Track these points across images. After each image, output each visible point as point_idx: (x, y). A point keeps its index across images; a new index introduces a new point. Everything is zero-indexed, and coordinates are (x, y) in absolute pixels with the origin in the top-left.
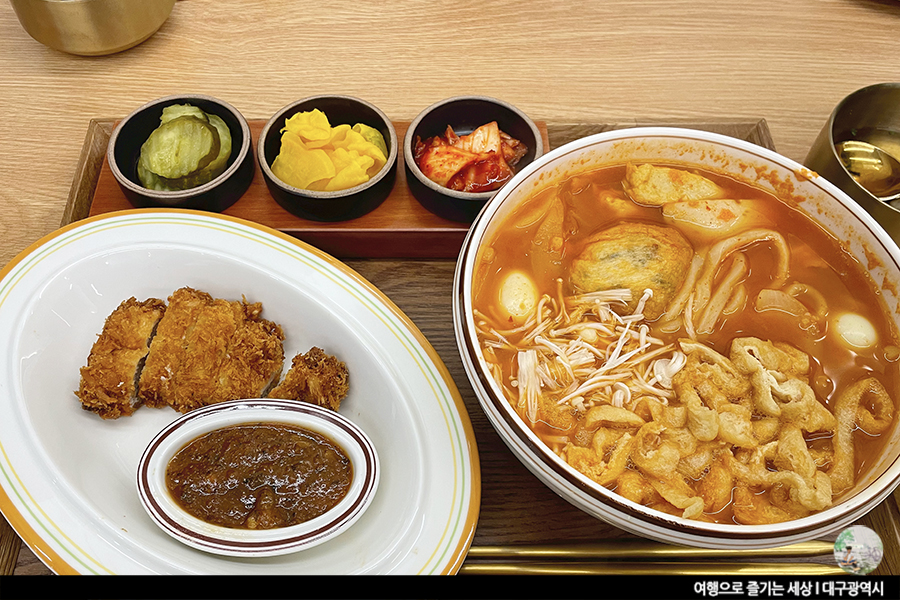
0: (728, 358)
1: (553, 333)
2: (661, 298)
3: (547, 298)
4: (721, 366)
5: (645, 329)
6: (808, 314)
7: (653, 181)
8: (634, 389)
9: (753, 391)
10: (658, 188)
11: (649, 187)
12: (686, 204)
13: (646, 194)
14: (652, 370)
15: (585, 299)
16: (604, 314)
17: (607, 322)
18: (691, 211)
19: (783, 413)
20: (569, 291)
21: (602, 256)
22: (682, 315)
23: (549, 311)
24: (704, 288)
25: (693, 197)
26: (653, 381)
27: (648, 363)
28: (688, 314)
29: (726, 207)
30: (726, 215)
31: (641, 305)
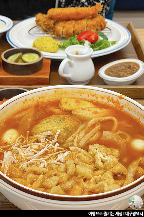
0: (87, 151)
1: (21, 146)
2: (64, 134)
3: (22, 136)
4: (84, 154)
5: (57, 144)
6: (121, 139)
7: (68, 102)
8: (49, 162)
9: (94, 161)
10: (71, 105)
11: (67, 105)
12: (80, 109)
13: (66, 107)
14: (57, 157)
15: (36, 136)
16: (42, 140)
17: (43, 143)
18: (82, 111)
19: (105, 167)
20: (31, 135)
21: (44, 123)
22: (73, 141)
23: (21, 140)
24: (83, 133)
25: (84, 107)
26: (57, 160)
27: (56, 155)
28: (76, 140)
29: (96, 110)
30: (95, 113)
31: (56, 137)
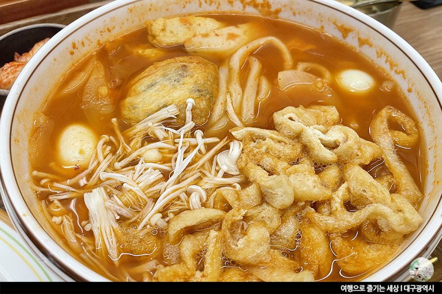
0: (275, 130)
1: (118, 165)
2: (203, 104)
3: (106, 137)
4: (273, 139)
5: (199, 133)
7: (168, 28)
9: (306, 149)
10: (175, 32)
11: (168, 33)
12: (200, 37)
13: (167, 39)
14: (217, 164)
15: (139, 127)
16: (160, 133)
17: (165, 138)
18: (205, 40)
19: (339, 157)
20: (125, 126)
22: (226, 113)
23: (109, 148)
24: (236, 88)
25: (204, 32)
27: (211, 160)
28: (230, 109)
29: (231, 32)
30: (232, 36)
31: (189, 115)
